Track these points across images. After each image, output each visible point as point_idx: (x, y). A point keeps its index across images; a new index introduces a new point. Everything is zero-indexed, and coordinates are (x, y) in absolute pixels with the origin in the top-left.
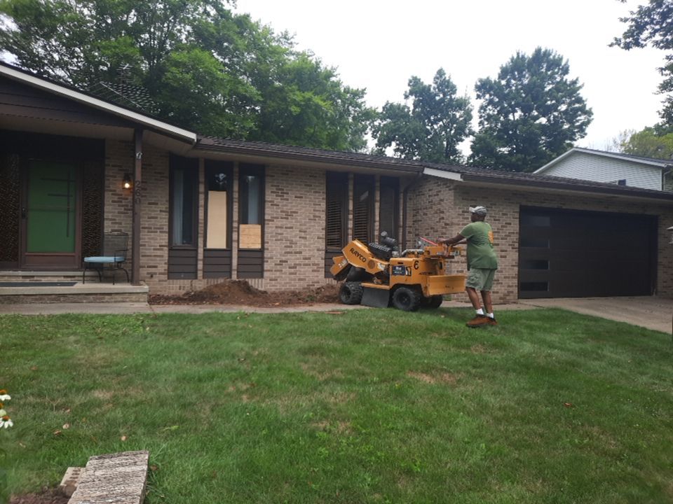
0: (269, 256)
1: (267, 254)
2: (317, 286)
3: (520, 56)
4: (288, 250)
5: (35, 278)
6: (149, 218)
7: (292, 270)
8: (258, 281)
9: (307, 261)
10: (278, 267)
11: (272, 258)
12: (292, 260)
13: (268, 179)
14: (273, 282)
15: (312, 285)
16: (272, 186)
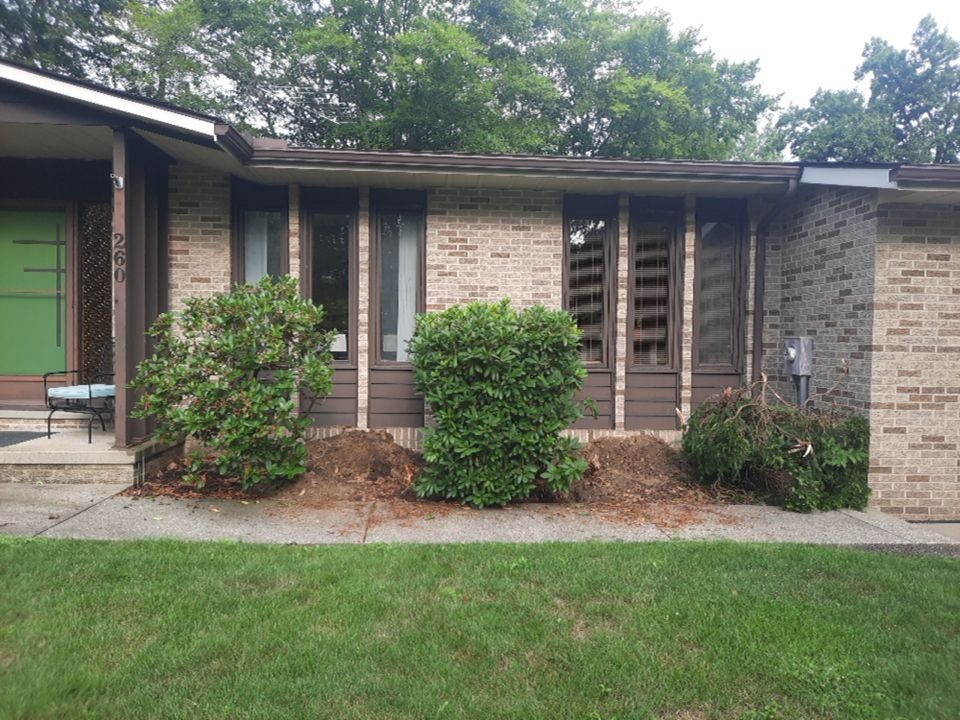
8: (412, 434)
13: (432, 220)
16: (441, 233)
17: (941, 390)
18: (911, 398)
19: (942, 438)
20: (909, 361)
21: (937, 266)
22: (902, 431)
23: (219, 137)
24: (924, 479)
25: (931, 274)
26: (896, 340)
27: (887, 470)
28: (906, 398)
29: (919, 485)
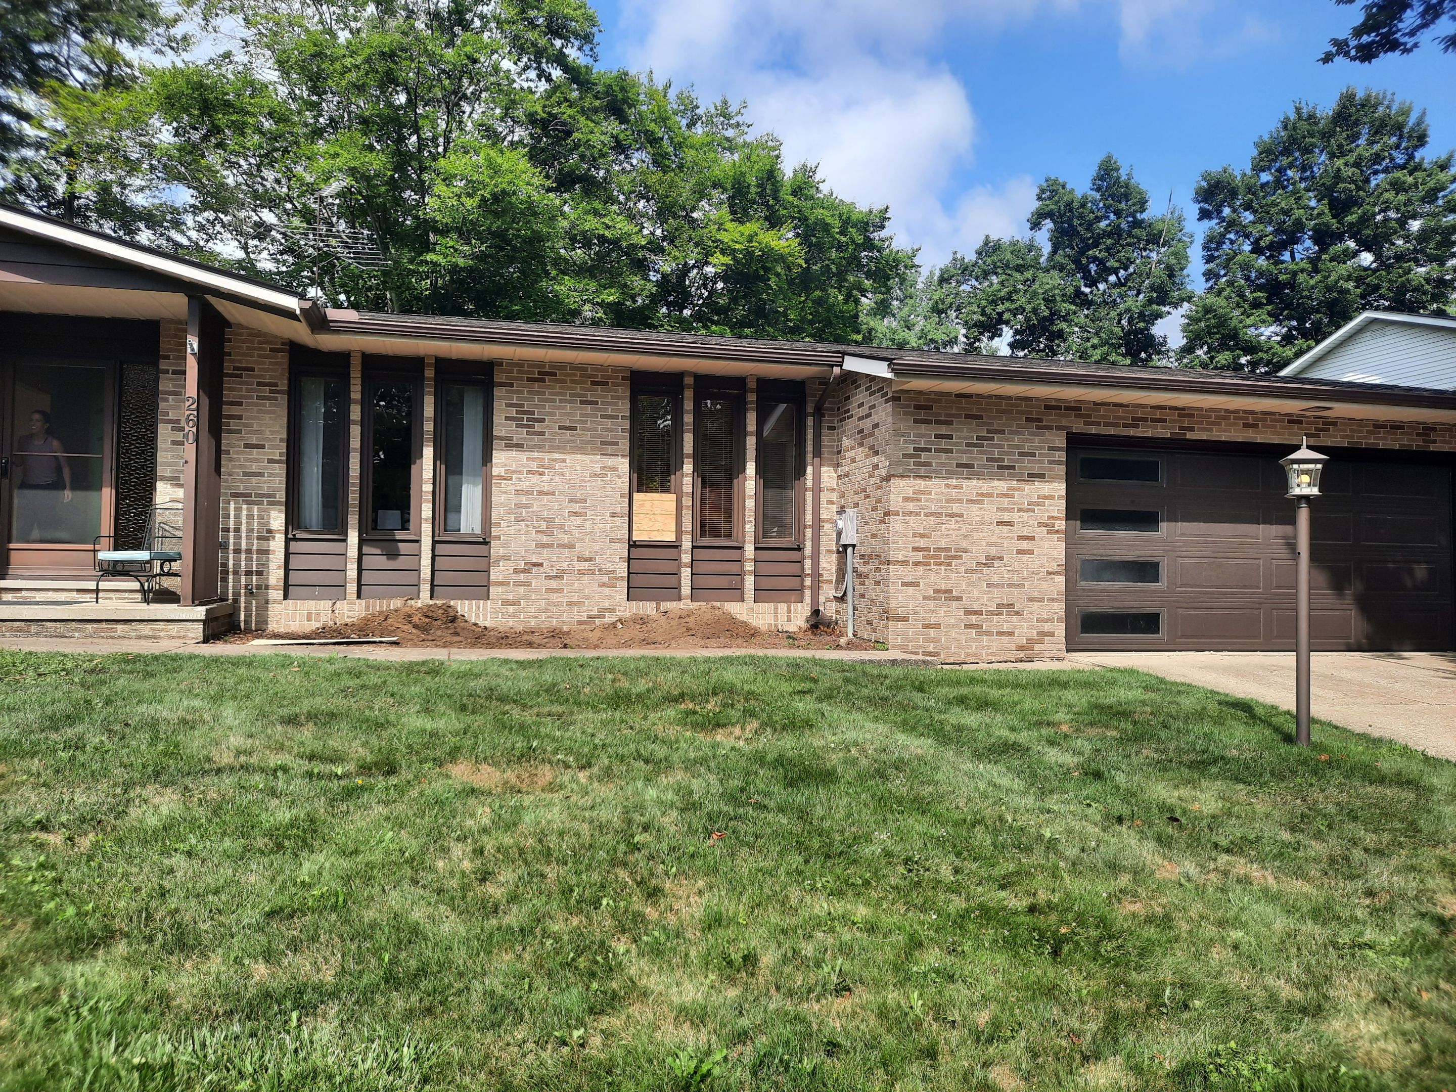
0: (502, 551)
1: (496, 549)
2: (609, 619)
3: (1305, 116)
4: (545, 539)
5: (24, 593)
6: (246, 474)
7: (553, 584)
8: (478, 607)
9: (586, 565)
10: (522, 577)
11: (506, 557)
12: (552, 561)
13: (498, 392)
14: (511, 609)
15: (597, 617)
16: (508, 405)
17: (948, 550)
18: (924, 557)
19: (951, 591)
20: (920, 524)
21: (944, 444)
22: (917, 584)
23: (301, 309)
24: (937, 626)
25: (938, 450)
26: (911, 506)
27: (906, 619)
28: (919, 556)
29: (932, 632)
